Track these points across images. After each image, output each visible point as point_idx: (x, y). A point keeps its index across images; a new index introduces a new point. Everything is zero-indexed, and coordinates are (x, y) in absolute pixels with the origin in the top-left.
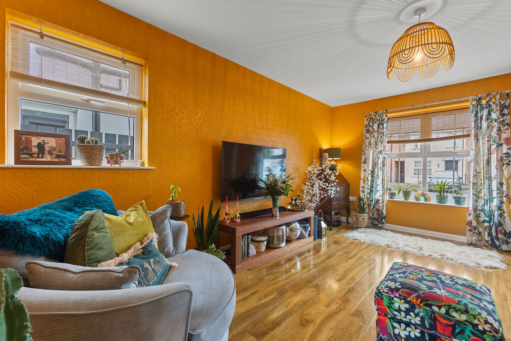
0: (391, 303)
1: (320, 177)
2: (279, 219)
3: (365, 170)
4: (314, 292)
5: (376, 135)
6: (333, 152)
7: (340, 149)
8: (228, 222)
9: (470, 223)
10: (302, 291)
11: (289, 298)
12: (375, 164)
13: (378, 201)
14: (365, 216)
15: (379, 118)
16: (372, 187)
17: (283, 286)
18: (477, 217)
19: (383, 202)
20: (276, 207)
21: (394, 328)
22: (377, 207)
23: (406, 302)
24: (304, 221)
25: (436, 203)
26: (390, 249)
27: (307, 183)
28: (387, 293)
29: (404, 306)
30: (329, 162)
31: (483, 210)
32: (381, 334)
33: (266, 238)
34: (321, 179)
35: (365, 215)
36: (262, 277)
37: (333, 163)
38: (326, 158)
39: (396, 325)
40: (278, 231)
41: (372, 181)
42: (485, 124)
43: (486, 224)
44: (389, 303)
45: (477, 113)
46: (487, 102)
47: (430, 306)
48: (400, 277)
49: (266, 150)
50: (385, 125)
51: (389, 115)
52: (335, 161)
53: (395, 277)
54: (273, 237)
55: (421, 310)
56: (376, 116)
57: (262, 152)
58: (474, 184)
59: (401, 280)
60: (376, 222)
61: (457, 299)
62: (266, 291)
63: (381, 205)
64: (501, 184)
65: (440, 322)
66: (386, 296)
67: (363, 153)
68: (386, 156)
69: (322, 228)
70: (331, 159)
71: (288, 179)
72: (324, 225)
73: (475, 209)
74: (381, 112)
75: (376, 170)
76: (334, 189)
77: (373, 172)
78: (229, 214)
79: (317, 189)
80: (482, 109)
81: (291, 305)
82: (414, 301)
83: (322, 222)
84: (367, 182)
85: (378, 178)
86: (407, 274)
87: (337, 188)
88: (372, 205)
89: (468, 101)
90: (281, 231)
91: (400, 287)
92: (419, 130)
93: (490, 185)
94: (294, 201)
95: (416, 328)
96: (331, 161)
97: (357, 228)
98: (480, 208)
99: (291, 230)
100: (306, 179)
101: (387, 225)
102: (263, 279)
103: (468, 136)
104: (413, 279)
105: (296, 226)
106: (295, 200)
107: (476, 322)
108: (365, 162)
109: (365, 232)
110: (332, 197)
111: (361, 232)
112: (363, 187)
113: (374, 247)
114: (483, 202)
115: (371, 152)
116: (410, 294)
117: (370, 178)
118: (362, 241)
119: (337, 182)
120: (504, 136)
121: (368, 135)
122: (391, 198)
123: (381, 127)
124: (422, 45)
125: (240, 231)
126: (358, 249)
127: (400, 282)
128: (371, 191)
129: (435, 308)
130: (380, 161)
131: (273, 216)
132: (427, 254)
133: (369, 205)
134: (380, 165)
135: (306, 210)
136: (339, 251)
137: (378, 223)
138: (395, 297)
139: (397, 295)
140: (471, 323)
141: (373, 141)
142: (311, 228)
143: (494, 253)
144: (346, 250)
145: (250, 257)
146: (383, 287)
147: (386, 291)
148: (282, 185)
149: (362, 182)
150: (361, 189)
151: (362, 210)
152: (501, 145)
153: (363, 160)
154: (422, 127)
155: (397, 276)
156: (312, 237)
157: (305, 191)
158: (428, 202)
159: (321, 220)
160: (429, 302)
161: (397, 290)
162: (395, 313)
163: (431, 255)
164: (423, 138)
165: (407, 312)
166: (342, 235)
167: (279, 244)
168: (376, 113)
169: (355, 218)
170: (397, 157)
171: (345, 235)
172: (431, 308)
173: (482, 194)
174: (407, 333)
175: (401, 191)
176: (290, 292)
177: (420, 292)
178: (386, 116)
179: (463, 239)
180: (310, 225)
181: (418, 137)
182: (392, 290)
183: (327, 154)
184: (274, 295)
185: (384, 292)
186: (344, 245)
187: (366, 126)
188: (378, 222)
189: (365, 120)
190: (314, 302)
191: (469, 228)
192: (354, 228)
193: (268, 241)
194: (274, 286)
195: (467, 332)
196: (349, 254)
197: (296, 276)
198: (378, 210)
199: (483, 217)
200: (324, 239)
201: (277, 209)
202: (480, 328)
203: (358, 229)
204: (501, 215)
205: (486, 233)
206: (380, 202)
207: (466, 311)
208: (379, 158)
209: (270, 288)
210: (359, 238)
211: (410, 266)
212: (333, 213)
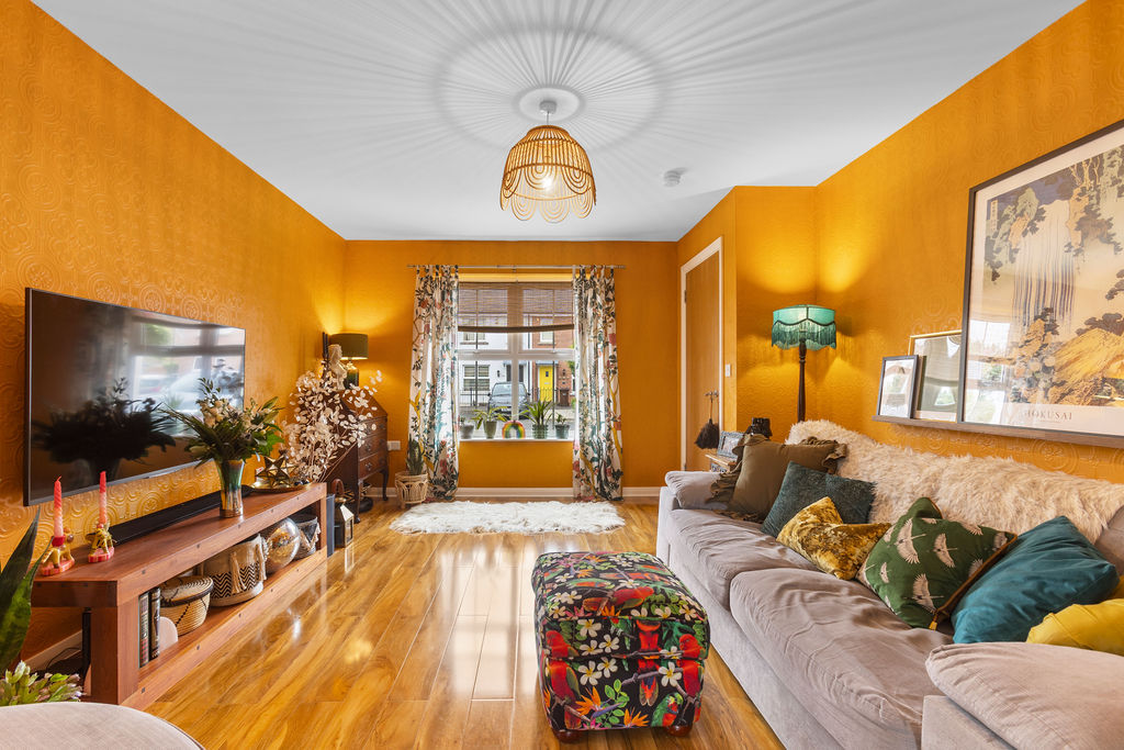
0: (575, 631)
1: (330, 401)
2: (245, 524)
3: (418, 384)
4: (383, 677)
5: (438, 312)
6: (352, 343)
7: (366, 336)
8: (64, 567)
9: (577, 465)
10: (355, 687)
11: (328, 722)
12: (436, 372)
13: (443, 445)
14: (424, 478)
15: (444, 279)
16: (432, 418)
17: (298, 698)
18: (585, 453)
19: (453, 447)
20: (234, 490)
21: (579, 675)
22: (441, 458)
23: (597, 620)
24: (306, 515)
25: (532, 439)
26: (481, 535)
27: (298, 419)
28: (566, 616)
29: (594, 628)
30: (344, 366)
31: (590, 443)
32: (556, 698)
33: (209, 584)
34: (332, 406)
35: (422, 476)
36: (221, 701)
37: (352, 368)
38: (336, 357)
39: (582, 669)
40: (243, 555)
41: (433, 405)
42: (590, 311)
43: (595, 464)
44: (572, 634)
45: (581, 294)
46: (592, 278)
47: (627, 612)
48: (568, 580)
49: (143, 326)
50: (454, 295)
51: (463, 277)
52: (354, 362)
53: (560, 583)
54: (229, 576)
55: (619, 625)
56: (437, 274)
57: (126, 331)
58: (581, 403)
59: (572, 585)
60: (441, 489)
61: (652, 586)
62: (253, 734)
63: (449, 452)
64: (609, 401)
65: (643, 632)
66: (565, 623)
67: (414, 347)
68: (456, 355)
69: (343, 522)
70: (346, 358)
71: (269, 411)
72: (347, 514)
73: (583, 443)
74: (446, 267)
75: (440, 383)
76: (362, 427)
77: (434, 387)
78: (70, 541)
79: (326, 431)
80: (587, 287)
81: (342, 736)
82: (606, 613)
83: (343, 508)
84: (422, 407)
85: (442, 400)
86: (573, 572)
87: (369, 425)
88: (433, 454)
89: (570, 272)
90: (252, 553)
91: (580, 597)
92: (506, 309)
93: (597, 404)
94: (273, 467)
95: (610, 659)
96: (345, 362)
97: (409, 507)
98: (587, 441)
99: (276, 545)
100: (294, 407)
101: (461, 490)
102: (227, 707)
103: (571, 327)
104: (587, 577)
105: (288, 531)
106: (278, 463)
107: (681, 611)
108: (418, 368)
109: (428, 511)
110: (359, 445)
111: (420, 514)
112: (415, 419)
113: (455, 537)
114: (591, 430)
115: (430, 345)
116: (597, 605)
117: (428, 400)
118: (429, 531)
119: (373, 412)
120: (610, 331)
121: (424, 311)
122: (466, 436)
123: (447, 297)
124: (552, 164)
125: (132, 585)
126: (428, 551)
127: (575, 588)
128: (432, 426)
129: (635, 613)
130: (447, 364)
131: (226, 517)
132: (536, 530)
133: (428, 456)
134: (447, 373)
135: (308, 486)
136: (394, 564)
137: (444, 490)
138: (580, 618)
139: (582, 614)
140: (677, 616)
141: (432, 323)
142: (321, 528)
143: (606, 506)
144: (408, 559)
145: (158, 660)
146: (556, 607)
147: (563, 614)
148: (254, 426)
149: (412, 408)
150: (412, 423)
151: (417, 469)
152: (607, 343)
153: (413, 363)
154: (510, 305)
155: (562, 579)
156: (325, 549)
157: (292, 438)
158: (522, 439)
159: (341, 504)
160: (625, 607)
161: (578, 604)
162: (582, 647)
163: (542, 530)
164: (512, 325)
165: (600, 639)
166: (384, 528)
167: (249, 588)
168: (437, 267)
169: (404, 486)
170: (470, 358)
171: (391, 527)
172: (630, 615)
173: (589, 419)
174: (599, 675)
175: (482, 425)
176: (326, 706)
177: (610, 594)
178: (457, 277)
179: (568, 492)
180: (319, 521)
181: (503, 323)
182: (571, 608)
183: (338, 348)
184: (285, 732)
185: (560, 617)
186: (398, 549)
187: (419, 292)
188: (444, 486)
189: (418, 280)
190: (393, 704)
191: (575, 473)
192: (403, 507)
193: (214, 593)
194: (272, 711)
195: (676, 632)
196: (418, 566)
197: (321, 657)
198: (444, 463)
199: (592, 454)
200: (350, 548)
201: (238, 493)
202: (688, 618)
203: (413, 509)
204: (609, 448)
205: (595, 477)
206: (448, 446)
207: (667, 602)
208: (443, 359)
209: (264, 721)
210: (422, 528)
211: (568, 556)
212: (360, 482)
